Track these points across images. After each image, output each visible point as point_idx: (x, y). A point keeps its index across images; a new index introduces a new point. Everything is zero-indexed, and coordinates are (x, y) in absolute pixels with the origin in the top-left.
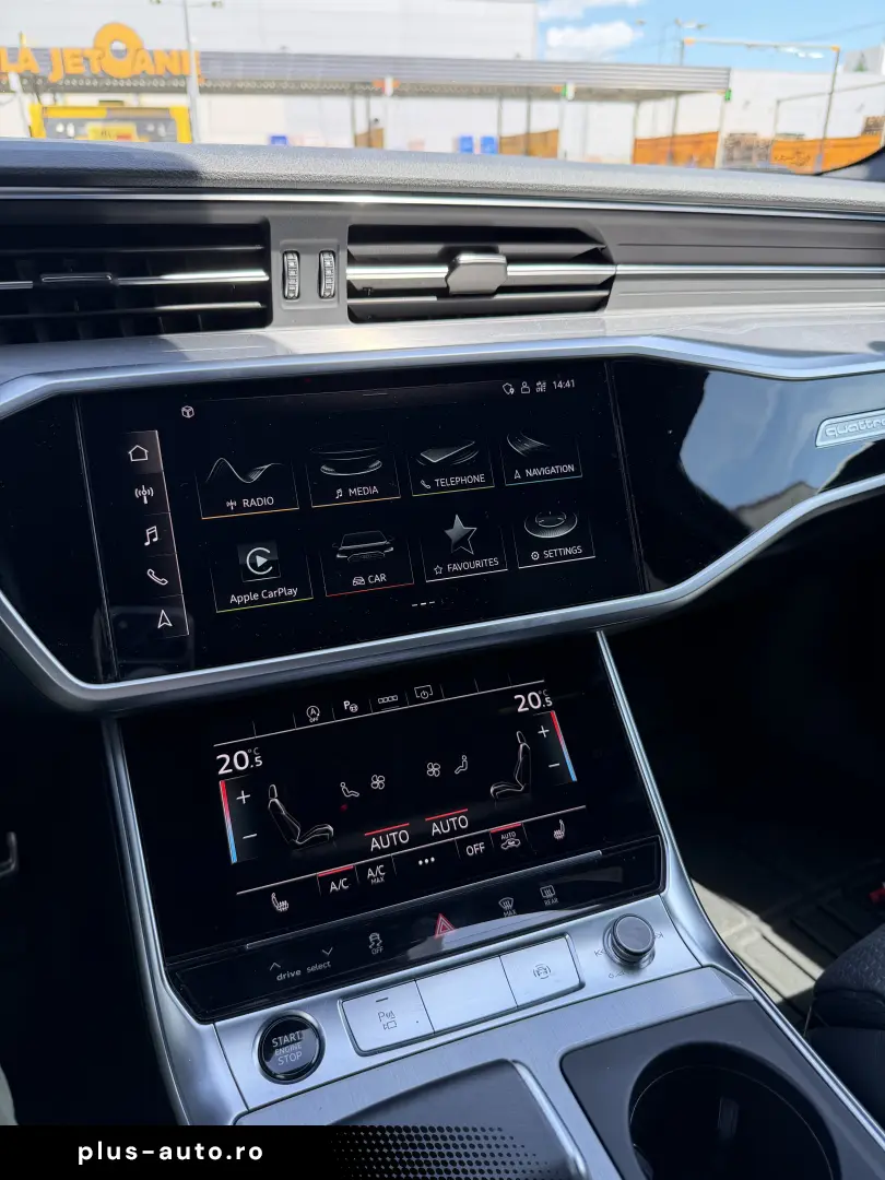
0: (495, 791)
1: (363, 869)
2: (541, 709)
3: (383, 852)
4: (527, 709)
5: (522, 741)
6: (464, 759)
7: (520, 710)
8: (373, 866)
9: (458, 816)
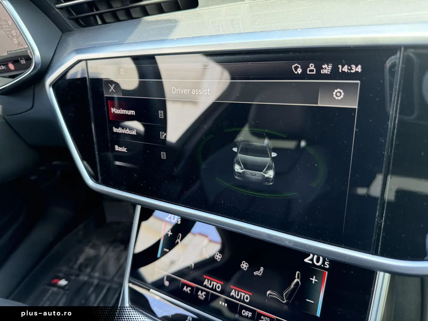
0: (270, 294)
1: (198, 290)
2: (320, 267)
3: (208, 288)
4: (311, 262)
5: (298, 278)
6: (262, 269)
7: (306, 260)
8: (202, 291)
9: (246, 294)
